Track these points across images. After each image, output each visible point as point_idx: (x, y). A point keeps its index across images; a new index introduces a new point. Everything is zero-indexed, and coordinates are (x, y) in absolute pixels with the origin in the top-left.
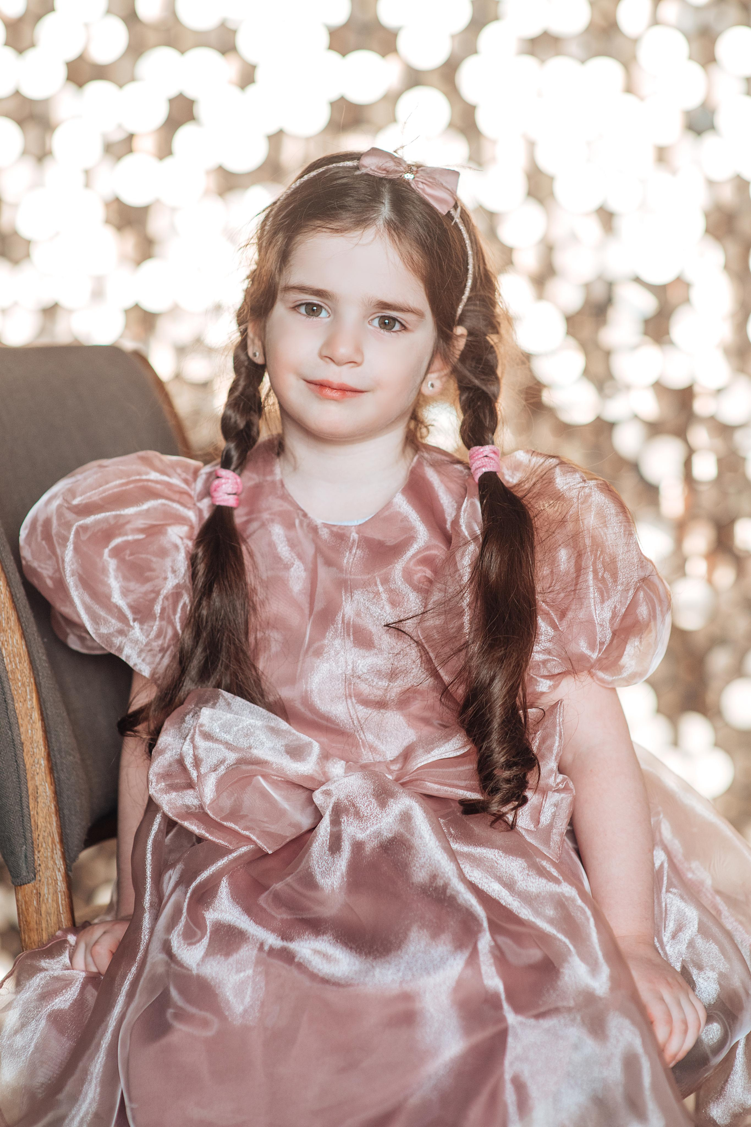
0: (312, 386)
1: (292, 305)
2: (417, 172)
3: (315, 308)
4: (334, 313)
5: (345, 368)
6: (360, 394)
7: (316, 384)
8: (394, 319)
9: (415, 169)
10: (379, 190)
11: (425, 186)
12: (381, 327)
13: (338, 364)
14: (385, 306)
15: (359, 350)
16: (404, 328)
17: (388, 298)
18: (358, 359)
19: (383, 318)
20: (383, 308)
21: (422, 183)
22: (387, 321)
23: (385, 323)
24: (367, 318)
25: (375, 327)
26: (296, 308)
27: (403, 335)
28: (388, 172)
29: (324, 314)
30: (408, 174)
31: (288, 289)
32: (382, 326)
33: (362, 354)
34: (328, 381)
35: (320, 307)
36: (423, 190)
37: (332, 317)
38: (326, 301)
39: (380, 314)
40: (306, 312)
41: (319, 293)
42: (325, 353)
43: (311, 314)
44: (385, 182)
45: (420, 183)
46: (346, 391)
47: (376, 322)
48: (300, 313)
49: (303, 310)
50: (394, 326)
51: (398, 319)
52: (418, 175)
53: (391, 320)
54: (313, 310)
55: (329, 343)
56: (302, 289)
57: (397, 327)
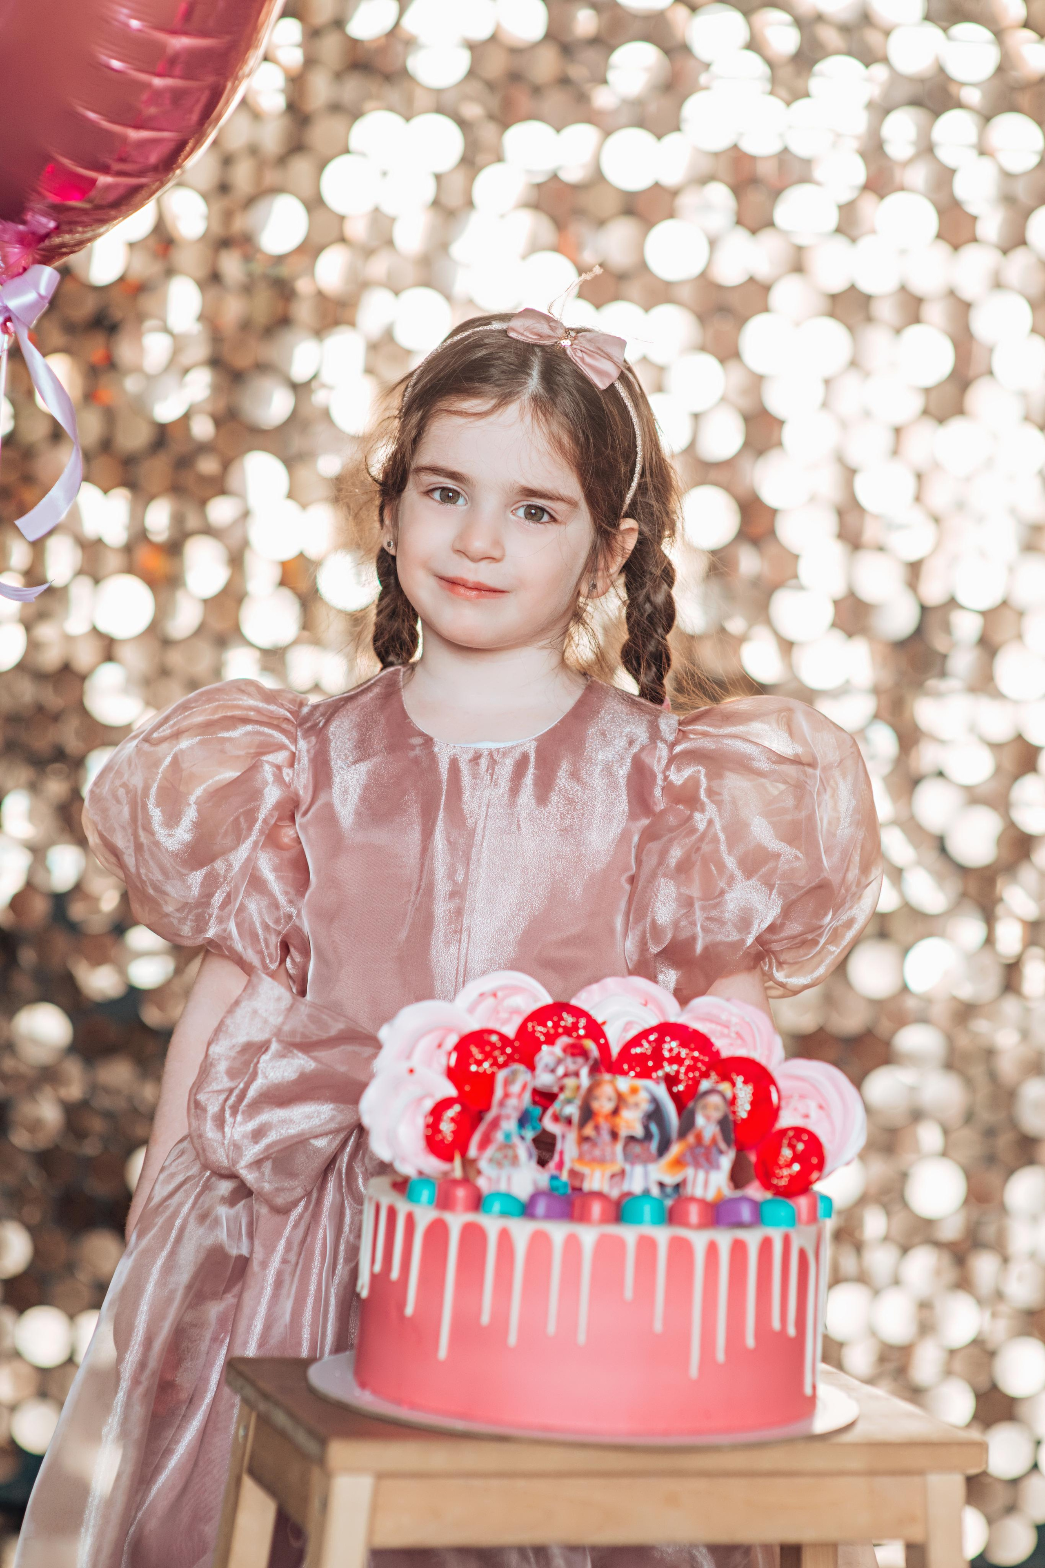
0: (443, 583)
1: (426, 489)
2: (575, 338)
3: (451, 494)
4: (471, 500)
5: (483, 564)
6: (500, 595)
7: (448, 581)
8: (543, 510)
9: (573, 334)
10: (529, 360)
11: (584, 354)
12: (526, 518)
13: (475, 560)
14: (530, 493)
15: (497, 543)
16: (553, 519)
17: (535, 484)
18: (496, 554)
19: (530, 507)
20: (528, 495)
21: (581, 351)
22: (533, 511)
23: (531, 513)
24: (510, 506)
25: (518, 517)
26: (429, 492)
27: (553, 527)
28: (541, 337)
29: (461, 501)
30: (564, 341)
31: (420, 470)
32: (528, 516)
33: (503, 549)
34: (462, 579)
35: (457, 494)
36: (582, 360)
37: (469, 504)
38: (462, 486)
39: (525, 503)
40: (441, 499)
41: (453, 476)
42: (458, 547)
43: (447, 501)
44: (537, 350)
45: (580, 351)
46: (482, 589)
47: (521, 513)
48: (433, 499)
49: (437, 495)
50: (542, 518)
51: (547, 509)
52: (576, 342)
53: (538, 510)
54: (449, 496)
55: (463, 534)
56: (435, 470)
57: (546, 518)
